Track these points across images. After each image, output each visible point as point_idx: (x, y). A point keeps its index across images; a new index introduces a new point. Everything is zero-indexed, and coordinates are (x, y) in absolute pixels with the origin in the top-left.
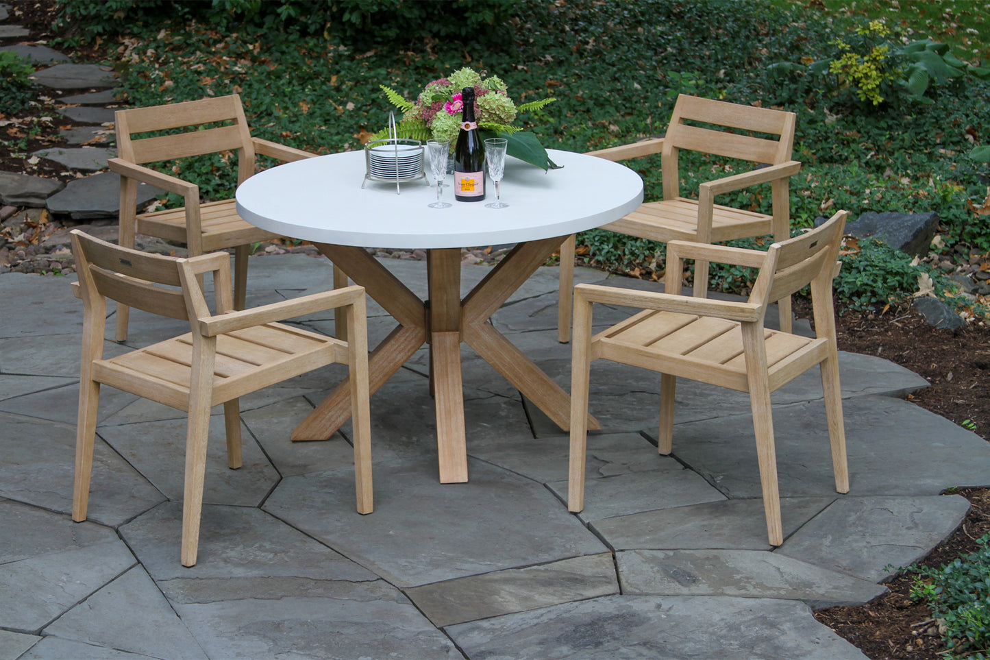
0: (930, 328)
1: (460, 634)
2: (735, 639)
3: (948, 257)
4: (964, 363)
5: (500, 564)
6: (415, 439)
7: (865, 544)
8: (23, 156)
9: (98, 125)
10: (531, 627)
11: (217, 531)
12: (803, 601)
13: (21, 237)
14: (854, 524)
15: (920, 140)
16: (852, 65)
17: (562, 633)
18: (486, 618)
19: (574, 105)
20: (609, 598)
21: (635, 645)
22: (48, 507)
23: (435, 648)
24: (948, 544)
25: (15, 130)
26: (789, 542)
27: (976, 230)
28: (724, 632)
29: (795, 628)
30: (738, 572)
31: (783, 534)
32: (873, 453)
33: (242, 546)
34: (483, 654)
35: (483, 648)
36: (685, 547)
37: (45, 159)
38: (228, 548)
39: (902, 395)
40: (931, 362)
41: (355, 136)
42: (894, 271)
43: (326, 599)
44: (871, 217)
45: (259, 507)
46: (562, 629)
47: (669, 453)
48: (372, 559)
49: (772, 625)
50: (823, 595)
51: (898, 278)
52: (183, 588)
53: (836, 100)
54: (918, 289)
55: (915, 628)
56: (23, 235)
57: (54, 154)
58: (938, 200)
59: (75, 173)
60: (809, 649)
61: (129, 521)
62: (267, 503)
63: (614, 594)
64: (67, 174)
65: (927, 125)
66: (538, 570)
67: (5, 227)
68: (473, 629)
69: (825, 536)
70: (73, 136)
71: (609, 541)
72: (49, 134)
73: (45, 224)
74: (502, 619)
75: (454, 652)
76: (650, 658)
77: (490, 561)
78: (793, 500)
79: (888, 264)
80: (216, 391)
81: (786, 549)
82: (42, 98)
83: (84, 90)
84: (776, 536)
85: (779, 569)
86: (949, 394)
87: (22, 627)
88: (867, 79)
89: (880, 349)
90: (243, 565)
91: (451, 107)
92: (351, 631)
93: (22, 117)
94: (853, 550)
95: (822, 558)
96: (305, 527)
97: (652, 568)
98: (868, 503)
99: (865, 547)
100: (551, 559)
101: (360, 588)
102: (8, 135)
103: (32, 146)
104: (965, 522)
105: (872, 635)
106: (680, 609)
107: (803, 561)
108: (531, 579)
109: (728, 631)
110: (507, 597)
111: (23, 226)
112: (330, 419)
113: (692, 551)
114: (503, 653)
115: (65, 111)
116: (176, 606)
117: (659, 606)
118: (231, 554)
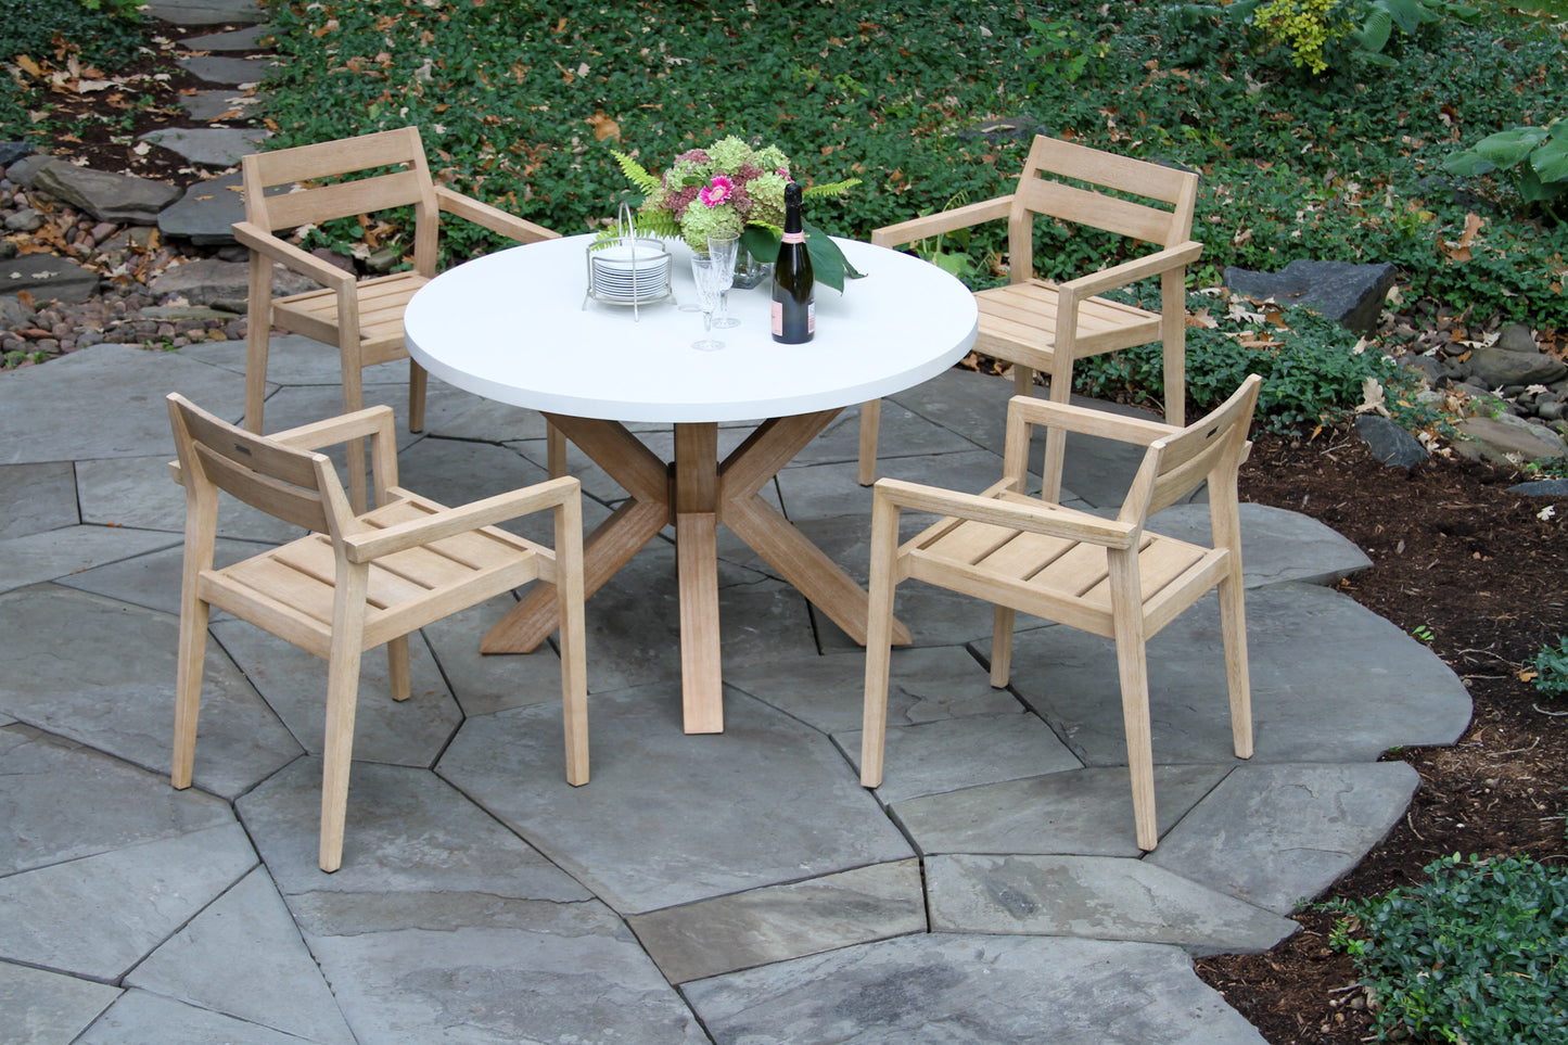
0: (1376, 465)
1: (702, 996)
2: (1084, 1009)
3: (1407, 319)
4: (1421, 525)
5: (762, 876)
6: (652, 653)
7: (1271, 847)
8: (127, 140)
9: (233, 87)
10: (801, 987)
11: (371, 810)
12: (1182, 946)
13: (121, 270)
14: (1257, 811)
15: (1376, 123)
16: (1284, 17)
17: (843, 997)
18: (740, 970)
19: (897, 64)
20: (912, 938)
21: (944, 1020)
22: (139, 761)
23: (666, 1021)
24: (1385, 845)
25: (118, 97)
26: (1166, 843)
27: (1448, 282)
28: (1069, 998)
29: (1169, 992)
30: (1093, 896)
31: (1158, 830)
32: (1288, 686)
33: (405, 836)
34: (735, 1032)
35: (733, 1022)
36: (1021, 850)
37: (158, 147)
38: (385, 839)
39: (1333, 582)
40: (1377, 521)
41: (589, 120)
42: (1330, 376)
43: (519, 931)
44: (1302, 267)
45: (432, 768)
46: (844, 991)
47: (1005, 684)
48: (584, 863)
49: (1138, 987)
50: (1209, 936)
51: (1335, 386)
52: (319, 909)
53: (1261, 60)
54: (1362, 401)
55: (1335, 996)
56: (124, 265)
57: (171, 138)
58: (1396, 234)
59: (199, 170)
60: (1186, 1028)
61: (250, 789)
62: (442, 762)
63: (919, 932)
64: (188, 171)
65: (1387, 98)
66: (814, 888)
67: (100, 254)
68: (721, 988)
69: (1215, 832)
70: (197, 107)
71: (915, 838)
72: (165, 102)
73: (155, 250)
74: (762, 973)
75: (693, 1028)
76: (965, 1042)
77: (750, 871)
78: (1174, 770)
79: (1322, 365)
80: (368, 630)
81: (1162, 856)
82: (158, 39)
83: (216, 28)
84: (1147, 837)
85: (1149, 890)
86: (1398, 577)
87: (96, 973)
88: (1305, 37)
89: (1306, 498)
90: (404, 870)
91: (710, 195)
92: (548, 989)
93: (129, 75)
94: (1254, 857)
95: (1210, 872)
96: (493, 805)
97: (974, 886)
98: (1279, 775)
99: (1271, 852)
100: (832, 867)
101: (567, 913)
102: (107, 104)
103: (142, 124)
104: (1410, 809)
105: (1275, 1004)
106: (1012, 959)
107: (1184, 877)
108: (806, 904)
109: (1075, 996)
110: (771, 934)
111: (124, 251)
112: (534, 625)
113: (1030, 859)
114: (761, 1031)
115: (188, 63)
116: (310, 939)
117: (980, 955)
118: (390, 850)
